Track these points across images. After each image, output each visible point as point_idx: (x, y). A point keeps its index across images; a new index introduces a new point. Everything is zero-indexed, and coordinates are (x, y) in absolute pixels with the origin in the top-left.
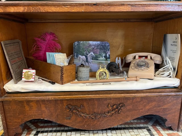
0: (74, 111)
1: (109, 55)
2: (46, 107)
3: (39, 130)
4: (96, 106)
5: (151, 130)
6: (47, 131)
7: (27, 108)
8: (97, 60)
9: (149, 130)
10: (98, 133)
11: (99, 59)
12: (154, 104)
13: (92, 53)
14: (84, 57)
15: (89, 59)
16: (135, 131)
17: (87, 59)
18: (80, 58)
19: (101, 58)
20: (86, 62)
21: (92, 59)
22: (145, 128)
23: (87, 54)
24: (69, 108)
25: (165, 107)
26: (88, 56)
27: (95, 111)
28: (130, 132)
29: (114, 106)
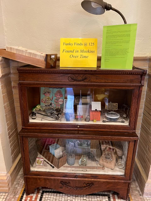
0: (64, 185)
1: (90, 143)
2: (49, 182)
3: (44, 190)
4: (77, 184)
5: (111, 197)
6: (48, 191)
7: (39, 181)
8: (82, 146)
9: (109, 198)
10: (78, 196)
11: (83, 145)
12: (111, 185)
13: (78, 141)
14: (73, 143)
15: (76, 145)
16: (101, 197)
17: (75, 145)
18: (70, 144)
19: (84, 145)
20: (74, 148)
21: (78, 145)
22: (107, 196)
23: (75, 142)
24: (62, 183)
25: (118, 187)
26: (76, 143)
27: (77, 186)
28: (97, 198)
29: (87, 184)
